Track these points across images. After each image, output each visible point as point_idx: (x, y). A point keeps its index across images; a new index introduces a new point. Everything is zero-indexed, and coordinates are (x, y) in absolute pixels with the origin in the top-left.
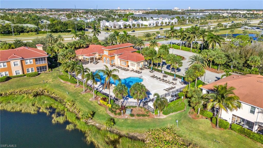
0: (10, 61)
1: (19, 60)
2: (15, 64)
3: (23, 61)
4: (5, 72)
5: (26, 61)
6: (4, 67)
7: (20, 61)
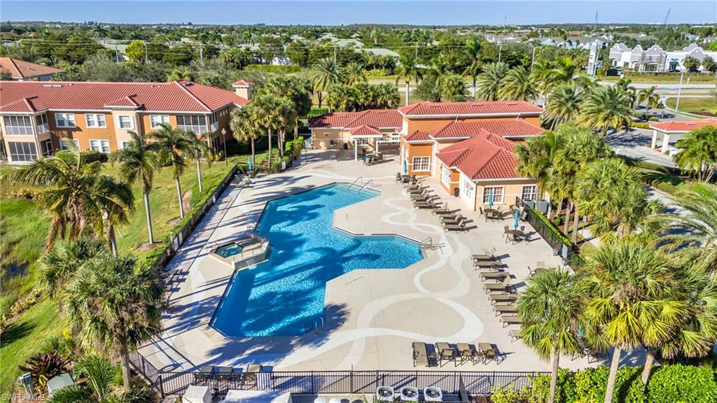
0: (110, 113)
1: (133, 112)
2: (123, 121)
3: (145, 117)
4: (102, 142)
5: (152, 120)
6: (100, 125)
7: (135, 115)
